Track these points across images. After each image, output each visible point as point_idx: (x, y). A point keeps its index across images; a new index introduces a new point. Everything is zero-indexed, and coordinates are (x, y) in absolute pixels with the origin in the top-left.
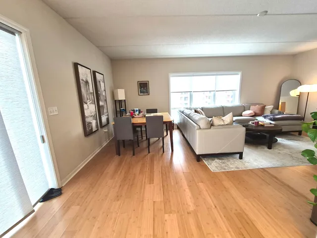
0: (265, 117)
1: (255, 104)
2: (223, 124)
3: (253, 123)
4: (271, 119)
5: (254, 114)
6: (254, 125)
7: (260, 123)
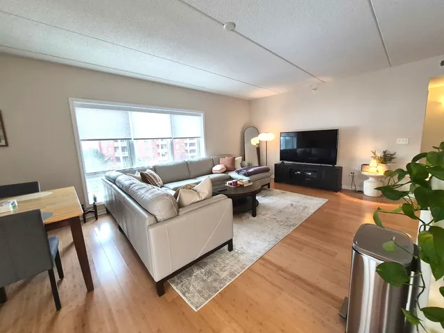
0: (238, 172)
1: (223, 156)
2: (198, 199)
3: (231, 184)
4: (245, 175)
5: (225, 169)
6: (232, 186)
7: (238, 182)
